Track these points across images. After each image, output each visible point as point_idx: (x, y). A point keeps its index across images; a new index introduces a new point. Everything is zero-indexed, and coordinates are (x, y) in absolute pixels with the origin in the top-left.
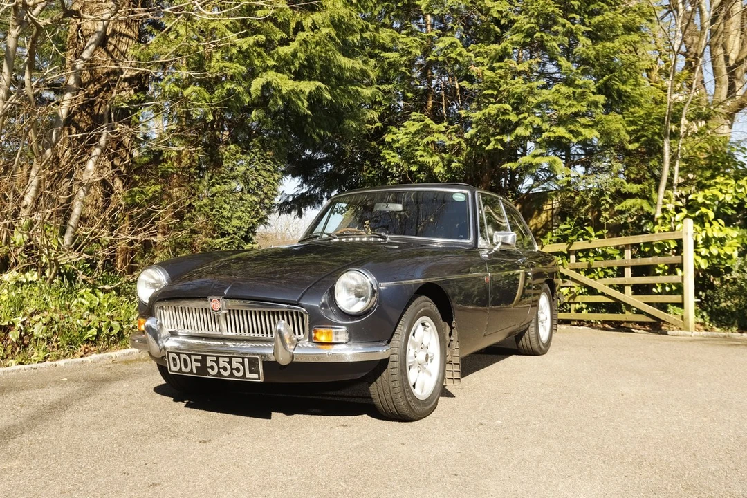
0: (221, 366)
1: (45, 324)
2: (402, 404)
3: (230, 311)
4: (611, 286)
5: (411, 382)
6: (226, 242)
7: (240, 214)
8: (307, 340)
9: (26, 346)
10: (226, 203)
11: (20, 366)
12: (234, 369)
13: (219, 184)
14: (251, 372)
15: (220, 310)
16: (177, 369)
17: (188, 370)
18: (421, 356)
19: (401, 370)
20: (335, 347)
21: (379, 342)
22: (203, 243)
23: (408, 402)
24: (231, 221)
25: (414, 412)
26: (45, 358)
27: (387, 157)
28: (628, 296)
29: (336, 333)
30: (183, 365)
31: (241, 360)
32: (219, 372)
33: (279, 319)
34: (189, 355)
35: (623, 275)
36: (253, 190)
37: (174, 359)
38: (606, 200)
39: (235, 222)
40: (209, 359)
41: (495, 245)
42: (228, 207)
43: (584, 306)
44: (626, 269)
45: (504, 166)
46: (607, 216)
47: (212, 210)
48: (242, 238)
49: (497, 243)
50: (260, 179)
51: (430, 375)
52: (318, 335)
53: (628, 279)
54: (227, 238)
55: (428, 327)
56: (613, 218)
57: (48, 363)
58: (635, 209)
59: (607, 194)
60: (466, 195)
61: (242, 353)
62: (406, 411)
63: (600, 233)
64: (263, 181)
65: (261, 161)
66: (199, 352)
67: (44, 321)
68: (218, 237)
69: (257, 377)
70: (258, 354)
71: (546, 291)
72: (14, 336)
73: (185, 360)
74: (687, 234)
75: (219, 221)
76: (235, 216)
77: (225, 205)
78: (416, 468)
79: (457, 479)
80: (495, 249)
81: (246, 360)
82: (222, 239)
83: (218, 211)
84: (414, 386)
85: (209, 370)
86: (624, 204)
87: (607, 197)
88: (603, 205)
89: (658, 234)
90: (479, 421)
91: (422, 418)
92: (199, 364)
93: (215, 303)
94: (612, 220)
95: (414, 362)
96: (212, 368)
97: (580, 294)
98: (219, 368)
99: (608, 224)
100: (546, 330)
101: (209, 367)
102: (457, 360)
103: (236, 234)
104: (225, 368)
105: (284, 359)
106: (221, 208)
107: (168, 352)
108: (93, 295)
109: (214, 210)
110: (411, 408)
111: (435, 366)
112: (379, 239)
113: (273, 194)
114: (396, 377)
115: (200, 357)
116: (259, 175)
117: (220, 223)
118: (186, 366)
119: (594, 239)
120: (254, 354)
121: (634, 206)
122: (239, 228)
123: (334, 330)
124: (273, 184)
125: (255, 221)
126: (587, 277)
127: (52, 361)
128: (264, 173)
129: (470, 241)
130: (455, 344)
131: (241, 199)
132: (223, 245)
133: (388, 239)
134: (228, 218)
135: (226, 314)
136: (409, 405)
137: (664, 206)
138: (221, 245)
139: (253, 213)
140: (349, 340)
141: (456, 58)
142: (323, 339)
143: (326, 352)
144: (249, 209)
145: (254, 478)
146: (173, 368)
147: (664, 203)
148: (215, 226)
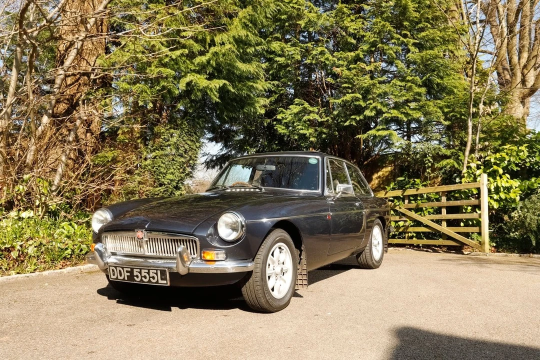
0: (143, 275)
1: (35, 247)
2: (263, 301)
3: (149, 238)
4: (432, 220)
5: (270, 287)
6: (162, 190)
7: (172, 170)
8: (199, 258)
9: (23, 261)
10: (162, 163)
11: (18, 275)
12: (151, 277)
13: (158, 150)
14: (162, 279)
15: (142, 238)
16: (115, 277)
17: (122, 278)
18: (278, 270)
19: (262, 279)
20: (217, 263)
21: (246, 260)
22: (147, 191)
23: (267, 300)
24: (166, 175)
25: (272, 306)
26: (35, 270)
27: (279, 129)
29: (217, 254)
30: (119, 275)
31: (155, 271)
32: (141, 280)
33: (181, 244)
34: (123, 268)
37: (113, 270)
38: (428, 160)
39: (170, 176)
40: (135, 270)
41: (337, 194)
42: (164, 166)
43: (415, 235)
44: (443, 210)
46: (430, 171)
47: (153, 168)
48: (174, 187)
49: (339, 192)
50: (186, 146)
51: (285, 282)
52: (205, 255)
55: (283, 250)
57: (37, 273)
58: (449, 166)
59: (429, 156)
60: (318, 160)
61: (156, 267)
62: (266, 306)
63: (425, 183)
64: (188, 148)
66: (129, 266)
67: (35, 244)
68: (157, 187)
69: (166, 283)
70: (166, 268)
71: (378, 224)
72: (14, 255)
73: (120, 271)
74: (483, 184)
75: (158, 175)
76: (169, 172)
77: (162, 165)
78: (264, 343)
79: (289, 350)
80: (338, 196)
81: (159, 272)
82: (160, 188)
84: (273, 290)
85: (135, 278)
86: (441, 163)
87: (429, 158)
88: (427, 163)
89: (464, 184)
90: (317, 313)
91: (278, 311)
92: (129, 274)
93: (140, 234)
95: (273, 273)
96: (137, 276)
97: (411, 226)
98: (142, 277)
100: (378, 252)
101: (135, 276)
102: (305, 272)
103: (169, 184)
104: (145, 277)
105: (183, 271)
106: (159, 166)
107: (109, 266)
108: (70, 227)
109: (155, 168)
110: (269, 304)
111: (289, 276)
112: (257, 190)
113: (195, 157)
114: (258, 283)
115: (130, 270)
116: (187, 144)
117: (159, 177)
118: (121, 275)
119: (421, 188)
120: (164, 268)
121: (448, 164)
122: (172, 180)
123: (216, 252)
124: (195, 150)
125: (183, 175)
126: (416, 214)
127: (40, 271)
128: (189, 142)
129: (319, 191)
130: (304, 261)
131: (173, 160)
132: (161, 192)
133: (263, 190)
134: (164, 174)
135: (147, 241)
136: (268, 302)
137: (469, 165)
138: (159, 192)
139: (181, 170)
140: (226, 258)
141: (325, 62)
142: (208, 258)
143: (211, 267)
144: (179, 167)
145: (157, 349)
146: (113, 277)
147: (469, 163)
148: (155, 179)
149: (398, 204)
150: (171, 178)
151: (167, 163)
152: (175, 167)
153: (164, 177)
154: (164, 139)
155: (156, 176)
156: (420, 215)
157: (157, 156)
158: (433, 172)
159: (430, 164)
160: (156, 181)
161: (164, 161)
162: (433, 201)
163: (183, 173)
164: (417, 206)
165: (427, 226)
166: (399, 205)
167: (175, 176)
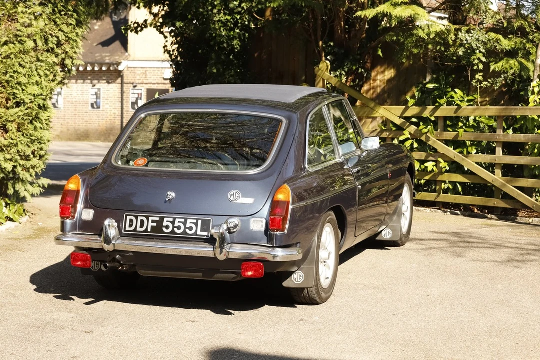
6: (21, 114)
10: (20, 65)
28: (496, 178)
35: (493, 152)
36: (53, 49)
38: (479, 59)
42: (23, 71)
45: (359, 14)
46: (481, 78)
53: (499, 157)
54: (22, 108)
56: (487, 81)
59: (480, 52)
64: (64, 38)
65: (63, 13)
77: (20, 70)
82: (17, 110)
83: (11, 77)
87: (480, 56)
94: (486, 83)
97: (447, 171)
99: (481, 87)
106: (15, 72)
109: (8, 75)
116: (60, 30)
117: (15, 91)
124: (76, 41)
126: (455, 152)
128: (65, 28)
131: (39, 60)
132: (19, 117)
138: (15, 117)
139: (51, 77)
144: (48, 73)
148: (9, 94)
149: (425, 131)
150: (36, 93)
151: (28, 66)
152: (42, 74)
153: (23, 90)
154: (23, 25)
155: (10, 91)
156: (461, 153)
157: (12, 53)
158: (485, 80)
159: (481, 67)
160: (11, 97)
161: (22, 63)
162: (482, 131)
163: (53, 81)
164: (457, 136)
165: (470, 173)
166: (426, 133)
167: (42, 88)
